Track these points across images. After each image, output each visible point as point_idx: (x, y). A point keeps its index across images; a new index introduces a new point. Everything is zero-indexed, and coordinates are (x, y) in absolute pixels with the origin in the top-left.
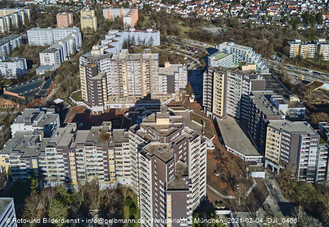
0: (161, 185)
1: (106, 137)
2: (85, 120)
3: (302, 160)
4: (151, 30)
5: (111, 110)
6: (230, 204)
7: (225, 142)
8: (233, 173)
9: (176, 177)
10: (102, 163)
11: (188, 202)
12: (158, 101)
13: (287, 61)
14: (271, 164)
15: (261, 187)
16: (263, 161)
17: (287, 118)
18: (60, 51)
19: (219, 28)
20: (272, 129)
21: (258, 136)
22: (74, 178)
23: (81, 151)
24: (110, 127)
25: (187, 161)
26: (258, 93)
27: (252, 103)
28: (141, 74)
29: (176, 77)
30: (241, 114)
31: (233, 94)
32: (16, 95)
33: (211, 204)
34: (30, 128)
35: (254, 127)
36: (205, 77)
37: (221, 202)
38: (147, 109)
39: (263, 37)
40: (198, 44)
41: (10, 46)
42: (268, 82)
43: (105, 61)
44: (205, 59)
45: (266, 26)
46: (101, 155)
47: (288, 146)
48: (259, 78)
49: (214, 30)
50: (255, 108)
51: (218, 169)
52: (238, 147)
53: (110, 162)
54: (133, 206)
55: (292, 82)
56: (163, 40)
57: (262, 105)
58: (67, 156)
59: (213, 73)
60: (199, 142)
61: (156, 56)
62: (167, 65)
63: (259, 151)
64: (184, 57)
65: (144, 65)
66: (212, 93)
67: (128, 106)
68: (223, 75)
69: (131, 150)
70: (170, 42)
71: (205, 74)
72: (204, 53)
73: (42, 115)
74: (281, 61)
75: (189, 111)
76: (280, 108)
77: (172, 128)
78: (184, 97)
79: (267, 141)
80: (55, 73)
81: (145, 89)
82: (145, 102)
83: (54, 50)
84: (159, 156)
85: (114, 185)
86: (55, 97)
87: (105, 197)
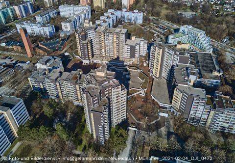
3: (192, 112)
12: (123, 62)
14: (175, 111)
18: (74, 22)
20: (178, 90)
22: (61, 96)
26: (183, 65)
29: (137, 47)
30: (170, 78)
31: (167, 64)
32: (45, 47)
33: (129, 123)
34: (45, 67)
36: (151, 50)
37: (134, 124)
38: (114, 66)
41: (49, 16)
48: (187, 55)
50: (174, 75)
51: (141, 107)
66: (154, 61)
68: (161, 50)
71: (152, 48)
73: (52, 60)
75: (139, 71)
76: (190, 78)
78: (141, 61)
79: (174, 97)
81: (115, 53)
82: (114, 62)
83: (70, 21)
85: (81, 104)
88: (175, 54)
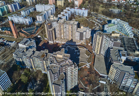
6: (86, 90)
10: (42, 65)
12: (75, 43)
14: (110, 80)
20: (113, 67)
26: (116, 48)
28: (69, 30)
29: (84, 33)
30: (106, 55)
31: (105, 44)
33: (79, 88)
34: (24, 46)
38: (69, 45)
41: (29, 11)
47: (118, 75)
48: (119, 41)
50: (110, 55)
52: (99, 69)
53: (45, 65)
58: (30, 60)
61: (76, 23)
62: (82, 27)
63: (107, 73)
67: (63, 43)
68: (101, 37)
73: (29, 42)
75: (86, 49)
79: (110, 71)
81: (70, 37)
82: (70, 42)
83: (42, 15)
88: (111, 40)
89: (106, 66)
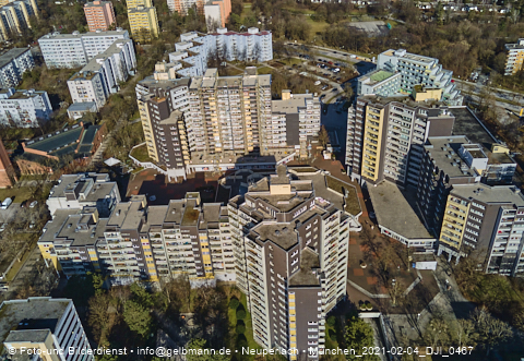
0: (281, 280)
1: (194, 215)
2: (158, 191)
3: (496, 244)
4: (256, 31)
5: (197, 174)
6: (380, 305)
7: (379, 220)
8: (388, 263)
9: (302, 269)
10: (191, 253)
11: (319, 302)
12: (272, 158)
13: (499, 81)
14: (448, 250)
15: (427, 283)
16: (436, 246)
17: (484, 180)
19: (379, 23)
20: (455, 199)
21: (432, 211)
22: (152, 273)
23: (158, 236)
24: (198, 201)
25: (319, 247)
26: (440, 141)
27: (428, 157)
28: (243, 113)
29: (302, 117)
30: (407, 177)
31: (396, 143)
32: (44, 153)
33: (353, 305)
34: (76, 205)
35: (426, 196)
36: (350, 116)
37: (367, 302)
38: (255, 171)
39: (461, 37)
40: (340, 54)
41: (16, 70)
42: (459, 122)
43: (180, 92)
44: (352, 82)
45: (468, 15)
46: (189, 241)
47: (477, 224)
48: (444, 115)
49: (370, 26)
50: (432, 165)
51: (366, 258)
52: (399, 227)
53: (203, 250)
54: (241, 308)
55: (502, 121)
56: (277, 49)
57: (444, 160)
58: (138, 243)
59: (364, 108)
60: (338, 220)
61: (266, 79)
62: (286, 95)
63: (431, 233)
64: (315, 81)
65: (246, 96)
66: (362, 143)
67: (224, 167)
68: (383, 111)
69: (233, 233)
70: (290, 52)
71: (350, 110)
72: (351, 71)
73: (90, 184)
74: (486, 83)
75: (323, 174)
76: (473, 166)
77: (295, 199)
78: (314, 151)
79: (446, 217)
80: (99, 115)
81: (249, 138)
82: (251, 161)
83: (90, 75)
84: (276, 241)
85: (211, 282)
86: (105, 156)
87: (200, 298)
88: (417, 117)
89: (416, 211)
